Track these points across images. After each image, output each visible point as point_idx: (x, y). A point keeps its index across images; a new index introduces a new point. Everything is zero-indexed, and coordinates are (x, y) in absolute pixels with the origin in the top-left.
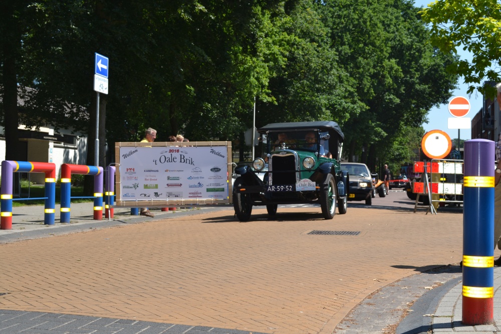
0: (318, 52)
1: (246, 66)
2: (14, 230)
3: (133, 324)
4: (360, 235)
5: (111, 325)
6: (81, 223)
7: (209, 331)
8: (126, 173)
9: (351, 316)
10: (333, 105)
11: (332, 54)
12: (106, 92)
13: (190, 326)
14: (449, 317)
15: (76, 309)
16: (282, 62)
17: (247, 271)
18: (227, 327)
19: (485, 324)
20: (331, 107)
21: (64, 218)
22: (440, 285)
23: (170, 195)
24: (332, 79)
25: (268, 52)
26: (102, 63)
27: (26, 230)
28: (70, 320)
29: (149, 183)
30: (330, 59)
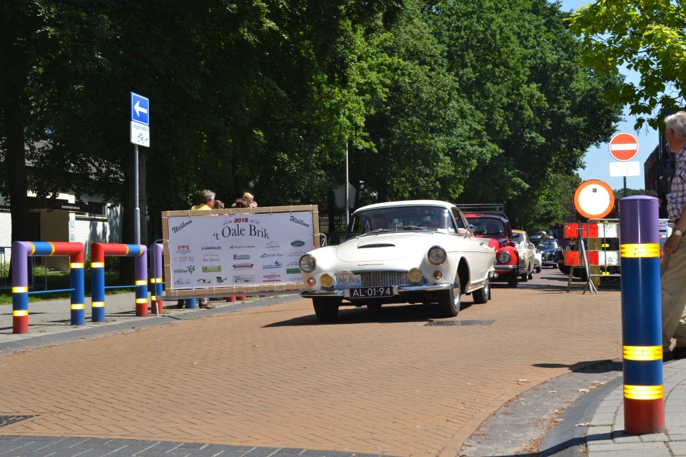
0: (430, 77)
1: (333, 101)
2: (32, 333)
3: (201, 449)
4: (494, 324)
5: (174, 450)
6: (120, 321)
7: (300, 454)
8: (177, 252)
9: (483, 429)
10: (453, 150)
11: (449, 79)
12: (147, 144)
13: (274, 449)
14: (608, 425)
15: (127, 433)
16: (382, 93)
17: (345, 377)
18: (323, 449)
19: (654, 433)
20: (452, 152)
21: (96, 315)
22: (599, 386)
23: (237, 279)
24: (451, 114)
25: (362, 81)
26: (140, 106)
27: (47, 334)
28: (120, 447)
29: (208, 264)
30: (447, 86)
